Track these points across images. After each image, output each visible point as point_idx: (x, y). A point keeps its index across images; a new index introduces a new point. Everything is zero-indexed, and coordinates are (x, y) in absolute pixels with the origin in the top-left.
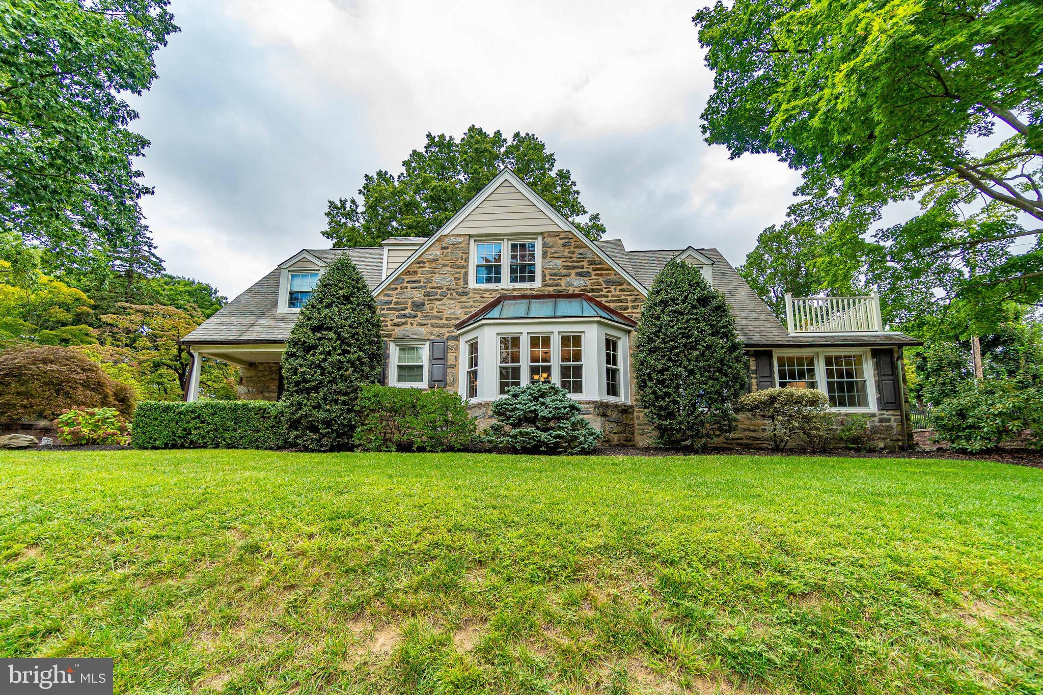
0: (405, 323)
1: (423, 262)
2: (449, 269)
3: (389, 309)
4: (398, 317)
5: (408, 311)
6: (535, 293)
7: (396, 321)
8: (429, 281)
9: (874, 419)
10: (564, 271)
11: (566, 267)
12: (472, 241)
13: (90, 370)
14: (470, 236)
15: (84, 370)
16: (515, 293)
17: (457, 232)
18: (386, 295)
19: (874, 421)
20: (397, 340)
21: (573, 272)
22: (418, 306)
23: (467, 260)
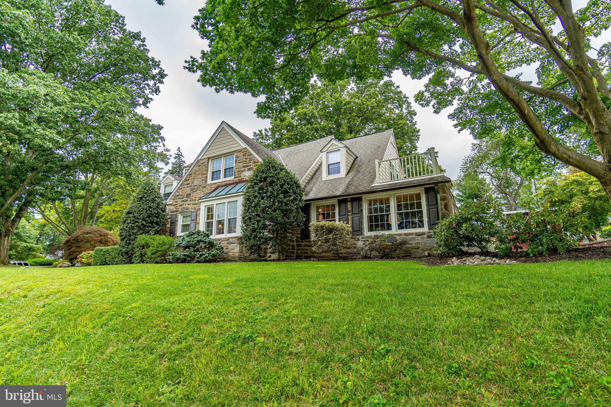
0: (183, 205)
1: (191, 174)
2: (200, 176)
3: (179, 199)
4: (181, 202)
5: (185, 198)
6: (231, 182)
7: (181, 203)
8: (193, 183)
9: (424, 236)
10: (243, 169)
11: (244, 167)
12: (210, 160)
13: (104, 236)
14: (209, 158)
15: (101, 236)
16: (223, 184)
17: (203, 158)
18: (179, 192)
19: (423, 238)
20: (181, 213)
21: (246, 168)
22: (188, 196)
23: (207, 170)
